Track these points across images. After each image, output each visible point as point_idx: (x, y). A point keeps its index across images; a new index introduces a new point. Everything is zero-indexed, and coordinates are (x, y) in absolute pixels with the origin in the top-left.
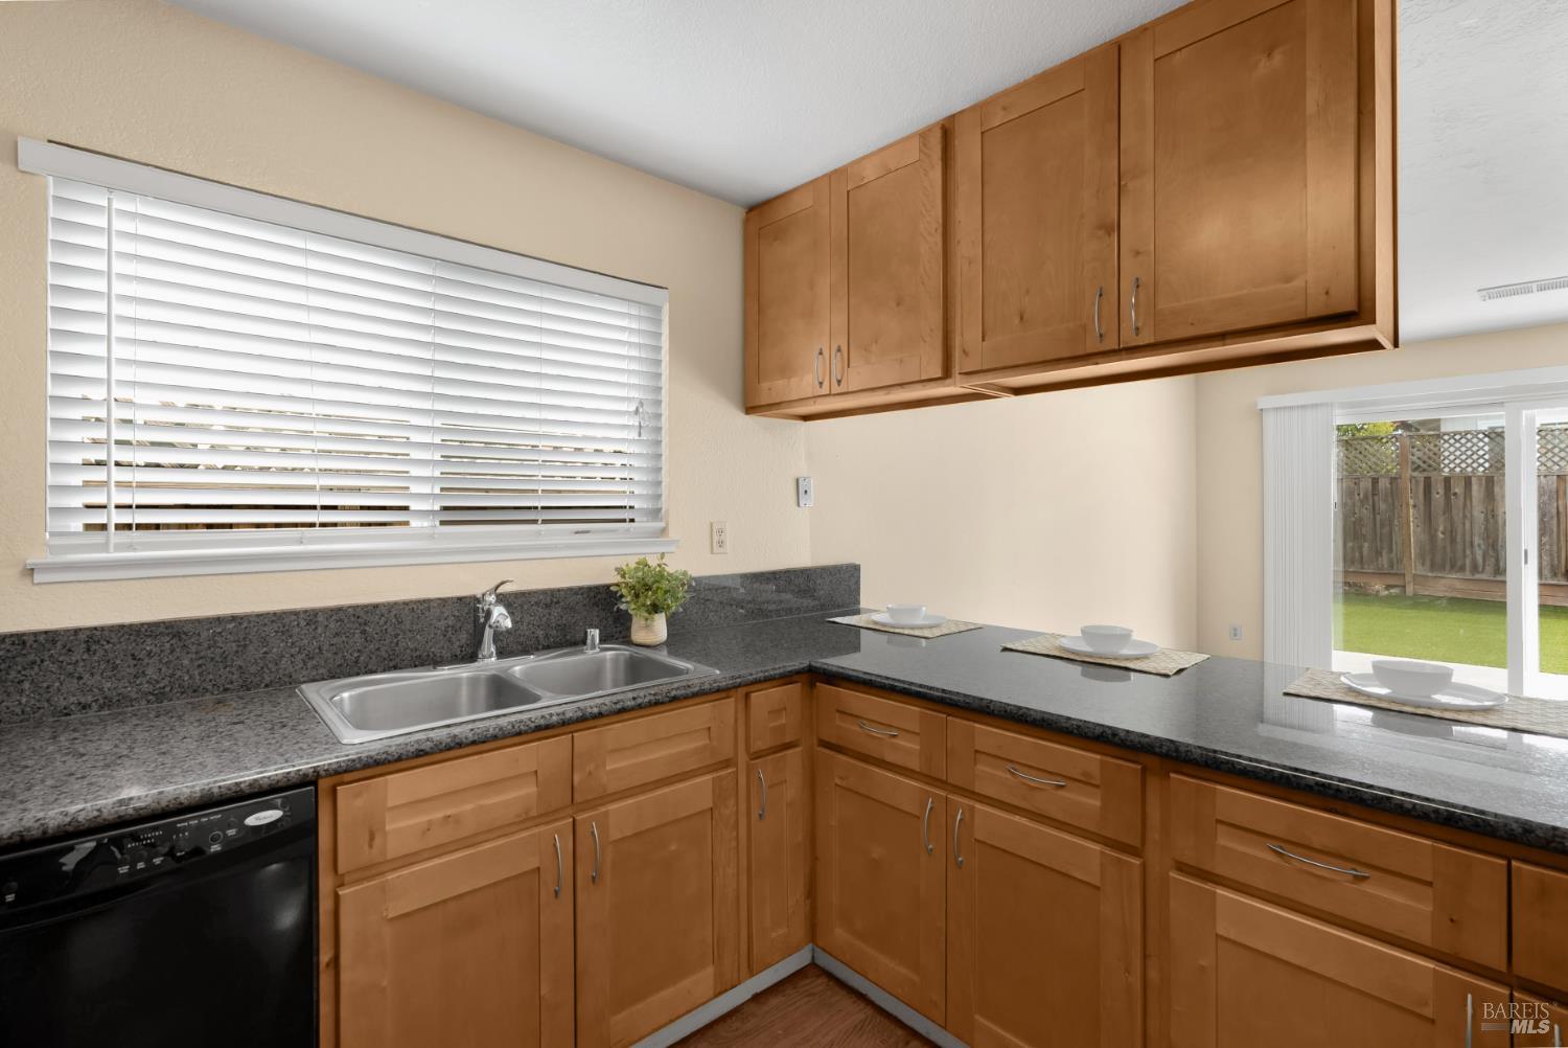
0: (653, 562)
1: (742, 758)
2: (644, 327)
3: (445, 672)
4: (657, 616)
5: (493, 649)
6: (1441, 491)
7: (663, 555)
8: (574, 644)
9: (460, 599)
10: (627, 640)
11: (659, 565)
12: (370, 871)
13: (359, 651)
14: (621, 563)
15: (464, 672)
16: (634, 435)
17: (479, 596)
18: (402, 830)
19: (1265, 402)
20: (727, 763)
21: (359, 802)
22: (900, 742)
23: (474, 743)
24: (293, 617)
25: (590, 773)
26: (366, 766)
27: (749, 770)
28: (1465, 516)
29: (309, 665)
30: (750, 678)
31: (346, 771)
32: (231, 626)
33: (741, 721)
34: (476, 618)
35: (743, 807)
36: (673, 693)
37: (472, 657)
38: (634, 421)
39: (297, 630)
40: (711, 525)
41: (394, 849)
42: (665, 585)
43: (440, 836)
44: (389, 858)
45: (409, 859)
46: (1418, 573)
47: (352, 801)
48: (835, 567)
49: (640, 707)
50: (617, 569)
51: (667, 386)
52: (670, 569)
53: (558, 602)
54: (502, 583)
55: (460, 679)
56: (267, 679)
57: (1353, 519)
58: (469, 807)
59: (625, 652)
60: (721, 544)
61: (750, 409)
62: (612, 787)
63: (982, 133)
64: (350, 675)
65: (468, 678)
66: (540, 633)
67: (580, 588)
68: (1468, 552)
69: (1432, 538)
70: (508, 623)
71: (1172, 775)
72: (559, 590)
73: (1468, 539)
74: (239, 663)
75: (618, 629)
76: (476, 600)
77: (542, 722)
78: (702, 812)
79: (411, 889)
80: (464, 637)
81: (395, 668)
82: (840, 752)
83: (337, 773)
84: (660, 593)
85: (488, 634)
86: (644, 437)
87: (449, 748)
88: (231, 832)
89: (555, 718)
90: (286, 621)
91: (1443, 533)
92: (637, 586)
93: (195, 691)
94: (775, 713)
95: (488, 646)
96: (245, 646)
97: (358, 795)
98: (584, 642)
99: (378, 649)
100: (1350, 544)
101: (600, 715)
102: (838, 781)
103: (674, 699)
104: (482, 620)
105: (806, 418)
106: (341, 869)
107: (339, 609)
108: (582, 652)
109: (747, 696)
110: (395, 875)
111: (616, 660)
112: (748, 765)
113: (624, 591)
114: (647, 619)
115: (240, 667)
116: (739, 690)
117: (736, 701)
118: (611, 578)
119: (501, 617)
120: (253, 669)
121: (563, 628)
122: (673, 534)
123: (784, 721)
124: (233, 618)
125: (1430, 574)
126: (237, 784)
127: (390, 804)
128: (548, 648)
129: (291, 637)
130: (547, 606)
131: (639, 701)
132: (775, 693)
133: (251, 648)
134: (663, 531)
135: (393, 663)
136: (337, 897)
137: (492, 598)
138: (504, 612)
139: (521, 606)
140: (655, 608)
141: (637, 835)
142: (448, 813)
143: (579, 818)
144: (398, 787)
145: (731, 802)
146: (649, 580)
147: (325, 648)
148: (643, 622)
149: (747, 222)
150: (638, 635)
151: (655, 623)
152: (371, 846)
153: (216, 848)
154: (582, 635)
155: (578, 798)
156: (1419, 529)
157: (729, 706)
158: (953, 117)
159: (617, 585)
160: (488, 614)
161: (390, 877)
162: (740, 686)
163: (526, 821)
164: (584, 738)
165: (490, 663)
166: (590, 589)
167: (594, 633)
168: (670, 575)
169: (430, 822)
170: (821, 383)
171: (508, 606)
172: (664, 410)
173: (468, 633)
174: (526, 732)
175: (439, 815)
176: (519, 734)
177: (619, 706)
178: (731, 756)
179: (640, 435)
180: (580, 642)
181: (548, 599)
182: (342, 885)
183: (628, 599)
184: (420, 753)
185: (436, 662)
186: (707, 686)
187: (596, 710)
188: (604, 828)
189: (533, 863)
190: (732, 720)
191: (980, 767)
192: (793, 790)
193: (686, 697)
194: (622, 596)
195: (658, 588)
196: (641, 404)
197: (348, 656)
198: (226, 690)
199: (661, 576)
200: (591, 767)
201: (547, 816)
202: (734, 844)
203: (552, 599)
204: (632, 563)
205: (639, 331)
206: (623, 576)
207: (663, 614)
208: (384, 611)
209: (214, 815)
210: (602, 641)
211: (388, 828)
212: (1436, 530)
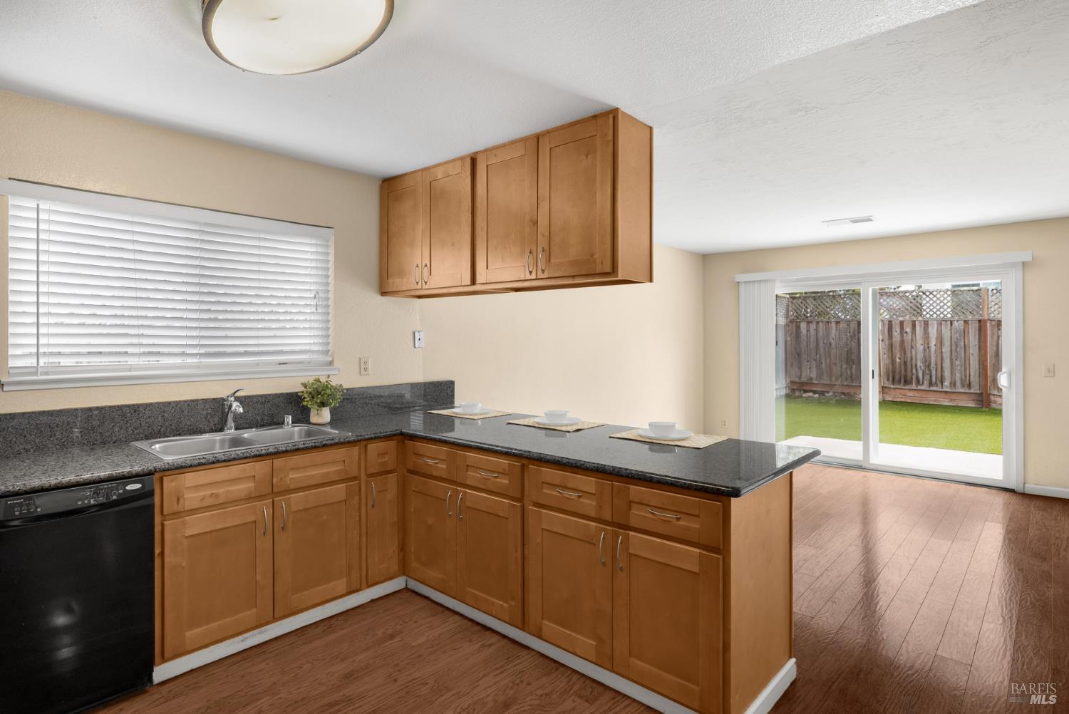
0: (323, 380)
1: (363, 477)
2: (320, 250)
3: (206, 436)
4: (324, 408)
5: (233, 425)
6: (898, 330)
7: (329, 376)
8: (279, 424)
9: (214, 399)
10: (308, 421)
11: (327, 382)
12: (177, 514)
13: (161, 426)
14: (304, 380)
15: (217, 437)
16: (313, 310)
17: (225, 398)
18: (192, 499)
19: (740, 278)
20: (354, 478)
21: (173, 484)
22: (439, 465)
23: (225, 461)
24: (127, 408)
25: (281, 479)
26: (176, 468)
27: (367, 483)
28: (912, 347)
29: (135, 432)
30: (367, 437)
31: (168, 470)
32: (96, 412)
33: (363, 457)
34: (223, 411)
35: (363, 501)
36: (324, 442)
37: (221, 430)
38: (313, 302)
39: (129, 414)
40: (360, 359)
41: (188, 506)
42: (328, 392)
43: (208, 502)
44: (186, 509)
45: (193, 511)
46: (885, 385)
47: (170, 484)
48: (438, 382)
49: (307, 449)
50: (302, 384)
51: (333, 282)
52: (332, 384)
53: (268, 402)
54: (238, 391)
55: (215, 440)
56: (114, 439)
57: (846, 349)
58: (222, 490)
59: (305, 427)
60: (366, 370)
61: (383, 294)
62: (292, 487)
63: (487, 166)
64: (156, 438)
65: (220, 440)
66: (259, 418)
67: (281, 394)
68: (914, 371)
69: (893, 362)
70: (241, 410)
71: (530, 466)
72: (269, 395)
73: (914, 363)
74: (100, 431)
75: (302, 416)
76: (223, 399)
77: (258, 453)
78: (341, 501)
79: (196, 525)
80: (216, 419)
81: (180, 435)
82: (415, 474)
83: (164, 470)
84: (326, 396)
85: (230, 417)
86: (320, 310)
87: (213, 463)
88: (121, 491)
89: (263, 452)
90: (124, 410)
91: (900, 359)
92: (313, 393)
93: (79, 444)
94: (381, 455)
95: (231, 423)
96: (103, 422)
97: (172, 481)
98: (283, 423)
99: (171, 425)
100: (845, 366)
101: (286, 451)
102: (414, 489)
103: (325, 446)
104: (227, 410)
105: (419, 297)
106: (165, 513)
107: (151, 404)
108: (282, 428)
109: (366, 446)
110: (188, 517)
111: (301, 431)
112: (366, 480)
113: (306, 395)
114: (318, 410)
115: (101, 433)
116: (362, 442)
117: (360, 449)
118: (299, 389)
119: (237, 408)
120: (107, 434)
121: (272, 416)
122: (336, 364)
123: (386, 459)
124: (98, 408)
125: (892, 387)
126: (123, 472)
127: (187, 486)
128: (263, 426)
129: (126, 418)
130: (262, 403)
131: (306, 445)
132: (381, 445)
133: (106, 423)
134: (331, 363)
135: (179, 432)
136: (163, 525)
137: (232, 399)
138: (239, 404)
139: (248, 404)
140: (323, 404)
141: (305, 510)
142: (213, 492)
143: (275, 499)
144: (190, 478)
145: (357, 498)
146: (320, 390)
147: (143, 424)
148: (316, 412)
149: (382, 187)
150: (314, 419)
151: (323, 412)
152: (178, 504)
153: (115, 497)
154: (282, 419)
155: (275, 490)
156: (885, 356)
157: (355, 451)
158: (477, 153)
159: (303, 392)
160: (230, 406)
161: (186, 518)
162: (360, 441)
163: (250, 498)
164: (278, 462)
165: (231, 432)
166: (287, 394)
167: (289, 419)
168: (332, 386)
169: (205, 496)
170: (417, 283)
171: (241, 403)
172: (331, 295)
173: (218, 417)
174: (250, 457)
175: (209, 492)
176: (246, 458)
177: (296, 447)
178: (357, 475)
179: (317, 310)
180: (280, 423)
181: (263, 400)
182: (165, 520)
183: (308, 399)
184: (200, 464)
185: (201, 432)
186: (342, 440)
187: (284, 449)
188: (288, 505)
189: (253, 518)
190: (357, 458)
191: (470, 473)
192: (392, 493)
193: (331, 445)
194: (304, 398)
195: (324, 393)
196: (318, 293)
197: (155, 428)
198: (94, 444)
199: (326, 387)
200: (282, 476)
201: (260, 497)
202: (358, 519)
203: (265, 399)
204: (311, 380)
205: (317, 253)
206: (306, 387)
207: (328, 408)
208: (174, 405)
209: (114, 484)
210: (293, 423)
211: (186, 496)
212: (896, 356)
